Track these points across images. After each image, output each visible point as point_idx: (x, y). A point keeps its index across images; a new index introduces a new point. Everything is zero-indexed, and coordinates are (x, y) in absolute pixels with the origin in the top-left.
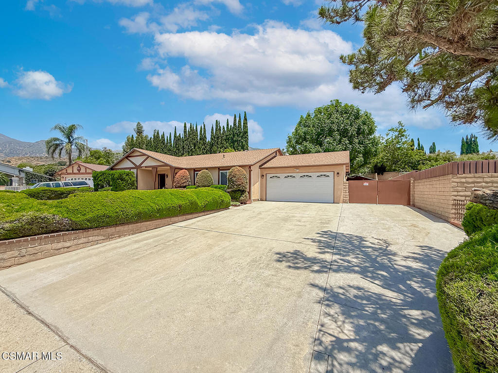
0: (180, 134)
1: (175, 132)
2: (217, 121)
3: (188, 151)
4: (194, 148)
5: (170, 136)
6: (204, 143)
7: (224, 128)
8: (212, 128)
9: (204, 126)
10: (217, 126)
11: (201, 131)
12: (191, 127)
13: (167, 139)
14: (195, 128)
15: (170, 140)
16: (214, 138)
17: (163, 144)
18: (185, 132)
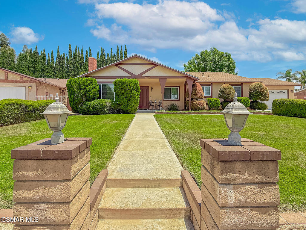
0: (64, 54)
1: (58, 51)
2: (101, 48)
3: (74, 70)
4: (81, 68)
5: (52, 55)
7: (108, 55)
8: (98, 53)
9: (90, 50)
10: (102, 51)
11: (87, 54)
12: (76, 49)
13: (49, 56)
14: (80, 51)
15: (52, 57)
16: (100, 61)
17: (44, 60)
18: (70, 53)
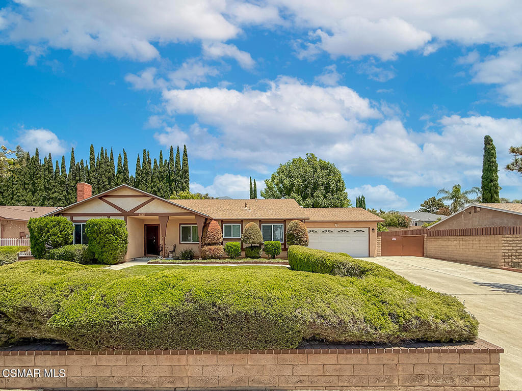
0: (82, 161)
1: (73, 156)
2: (144, 150)
3: (98, 188)
4: (109, 184)
5: (63, 163)
6: (125, 178)
7: (155, 162)
8: (138, 159)
9: (125, 154)
10: (145, 156)
11: (120, 161)
12: (102, 153)
13: (57, 166)
14: (109, 156)
15: (63, 167)
16: (142, 172)
17: (50, 172)
18: (92, 159)
